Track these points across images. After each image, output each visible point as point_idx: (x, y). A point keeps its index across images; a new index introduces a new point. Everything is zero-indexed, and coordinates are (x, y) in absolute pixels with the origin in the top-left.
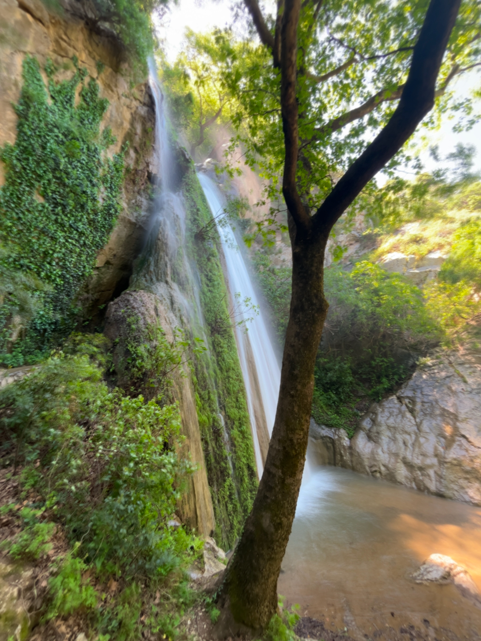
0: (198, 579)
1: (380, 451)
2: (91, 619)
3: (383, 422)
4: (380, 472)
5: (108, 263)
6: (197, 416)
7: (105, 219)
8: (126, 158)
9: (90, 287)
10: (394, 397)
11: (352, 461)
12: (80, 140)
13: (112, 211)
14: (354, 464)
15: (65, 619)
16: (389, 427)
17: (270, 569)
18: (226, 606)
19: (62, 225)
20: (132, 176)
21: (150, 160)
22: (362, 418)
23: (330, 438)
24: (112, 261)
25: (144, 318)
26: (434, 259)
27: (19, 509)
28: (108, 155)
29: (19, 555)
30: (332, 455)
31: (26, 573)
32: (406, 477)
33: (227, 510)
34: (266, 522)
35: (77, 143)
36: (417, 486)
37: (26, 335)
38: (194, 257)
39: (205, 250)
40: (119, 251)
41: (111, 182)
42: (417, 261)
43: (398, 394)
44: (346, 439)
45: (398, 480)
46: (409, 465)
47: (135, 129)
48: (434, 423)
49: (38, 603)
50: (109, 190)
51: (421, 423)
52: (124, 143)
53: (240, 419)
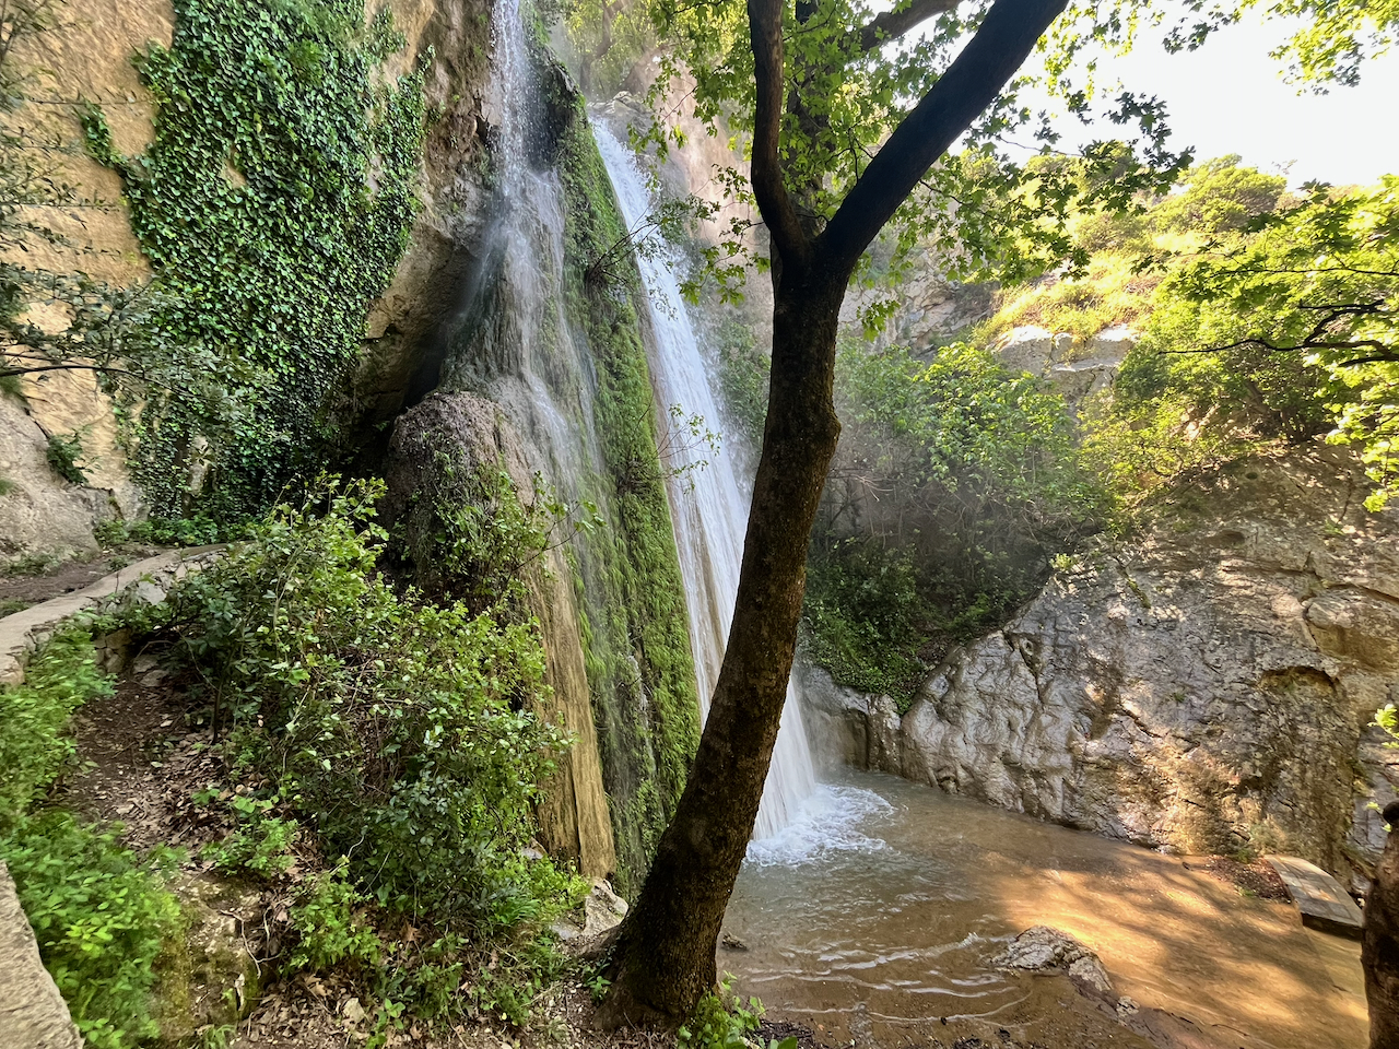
0: (571, 939)
1: (959, 740)
2: (369, 980)
3: (970, 684)
4: (956, 781)
5: (391, 329)
6: (582, 656)
7: (384, 230)
8: (428, 85)
9: (355, 381)
10: (999, 634)
11: (901, 759)
12: (322, 40)
13: (399, 211)
14: (906, 764)
15: (323, 975)
16: (981, 694)
17: (701, 917)
18: (619, 978)
19: (288, 241)
20: (443, 129)
21: (484, 92)
22: (930, 675)
23: (861, 713)
24: (402, 327)
25: (471, 452)
26: (1111, 343)
27: (228, 799)
28: (387, 76)
29: (233, 869)
30: (863, 746)
31: (248, 899)
32: (1006, 791)
33: (641, 839)
34: (697, 835)
35: (314, 48)
36: (1025, 807)
37: (221, 482)
38: (582, 322)
39: (608, 307)
40: (416, 303)
41: (395, 143)
42: (1076, 346)
43: (1006, 629)
44: (894, 715)
45: (990, 795)
46: (1014, 768)
47: (448, 17)
48: (1073, 687)
49: (273, 946)
50: (390, 161)
51: (1047, 686)
52: (423, 49)
53: (673, 668)
